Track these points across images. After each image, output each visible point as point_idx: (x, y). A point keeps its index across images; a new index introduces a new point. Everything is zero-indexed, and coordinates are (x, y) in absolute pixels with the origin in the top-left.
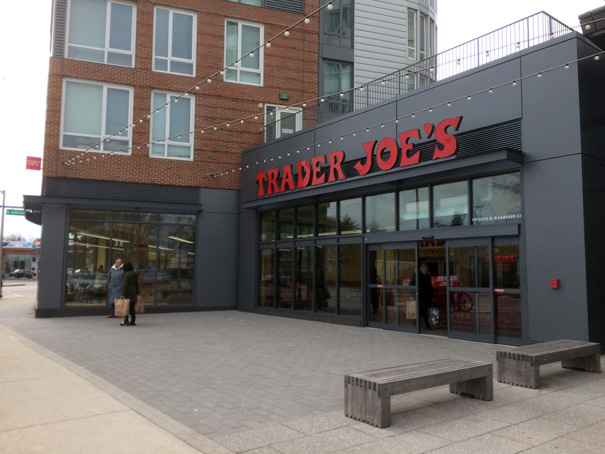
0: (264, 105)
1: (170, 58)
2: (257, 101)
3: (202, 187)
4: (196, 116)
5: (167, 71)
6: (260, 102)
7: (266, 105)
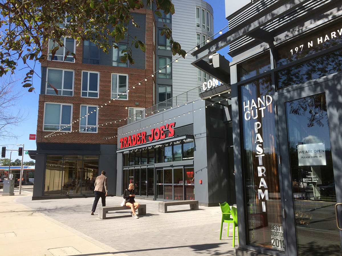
0: (128, 108)
1: (88, 91)
2: (125, 106)
3: (101, 144)
4: (99, 114)
5: (87, 96)
6: (126, 107)
7: (129, 108)
